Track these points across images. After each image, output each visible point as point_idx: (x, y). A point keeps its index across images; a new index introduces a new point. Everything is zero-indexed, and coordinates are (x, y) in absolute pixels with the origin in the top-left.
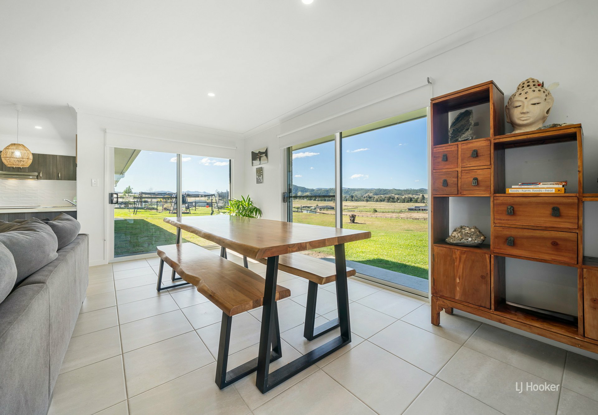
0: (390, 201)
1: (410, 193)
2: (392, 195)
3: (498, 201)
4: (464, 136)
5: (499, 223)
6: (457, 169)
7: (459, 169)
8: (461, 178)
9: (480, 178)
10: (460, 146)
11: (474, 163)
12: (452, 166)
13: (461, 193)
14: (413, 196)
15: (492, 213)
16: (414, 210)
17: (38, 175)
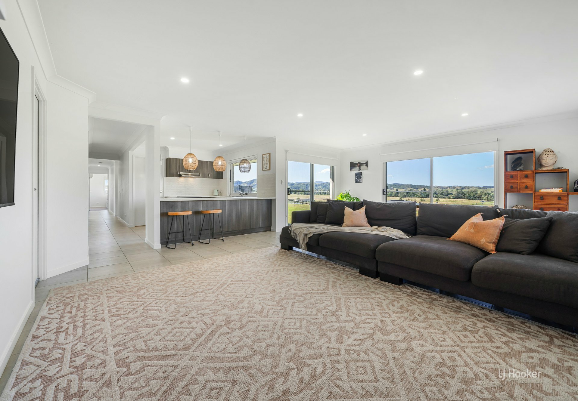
3: (536, 195)
4: (519, 168)
5: (537, 203)
6: (517, 182)
7: (519, 182)
8: (519, 185)
9: (528, 186)
10: (519, 173)
11: (525, 180)
12: (515, 180)
13: (519, 191)
15: (534, 199)
17: (199, 175)
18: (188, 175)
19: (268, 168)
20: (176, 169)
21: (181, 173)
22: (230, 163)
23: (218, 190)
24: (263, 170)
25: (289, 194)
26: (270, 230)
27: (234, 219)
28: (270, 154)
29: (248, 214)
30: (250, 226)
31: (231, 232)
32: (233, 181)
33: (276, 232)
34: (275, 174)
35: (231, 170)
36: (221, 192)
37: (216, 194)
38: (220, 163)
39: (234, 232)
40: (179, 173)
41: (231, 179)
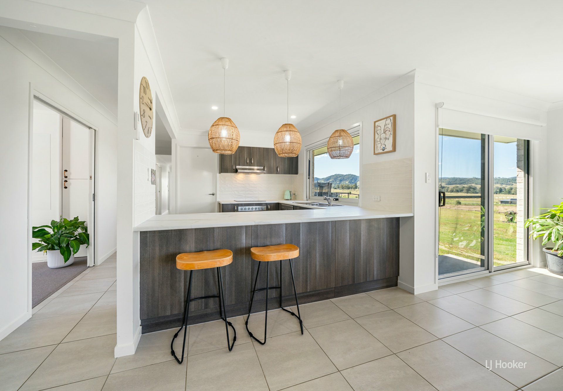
0: (469, 192)
1: (498, 183)
2: (472, 184)
14: (502, 186)
16: (509, 202)
17: (264, 169)
18: (253, 169)
19: (389, 148)
20: (232, 162)
21: (237, 167)
22: (309, 149)
23: (290, 192)
24: (375, 154)
25: (442, 204)
26: (396, 285)
27: (318, 263)
28: (394, 116)
29: (347, 252)
30: (353, 277)
31: (311, 293)
32: (313, 177)
33: (414, 294)
34: (412, 160)
35: (309, 161)
36: (295, 194)
37: (288, 196)
38: (288, 138)
39: (317, 292)
40: (235, 167)
41: (309, 175)
